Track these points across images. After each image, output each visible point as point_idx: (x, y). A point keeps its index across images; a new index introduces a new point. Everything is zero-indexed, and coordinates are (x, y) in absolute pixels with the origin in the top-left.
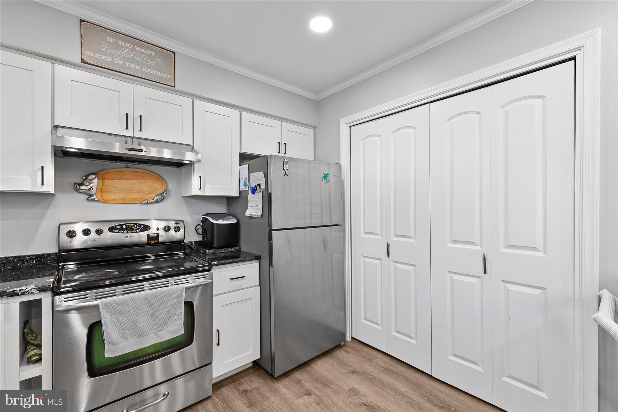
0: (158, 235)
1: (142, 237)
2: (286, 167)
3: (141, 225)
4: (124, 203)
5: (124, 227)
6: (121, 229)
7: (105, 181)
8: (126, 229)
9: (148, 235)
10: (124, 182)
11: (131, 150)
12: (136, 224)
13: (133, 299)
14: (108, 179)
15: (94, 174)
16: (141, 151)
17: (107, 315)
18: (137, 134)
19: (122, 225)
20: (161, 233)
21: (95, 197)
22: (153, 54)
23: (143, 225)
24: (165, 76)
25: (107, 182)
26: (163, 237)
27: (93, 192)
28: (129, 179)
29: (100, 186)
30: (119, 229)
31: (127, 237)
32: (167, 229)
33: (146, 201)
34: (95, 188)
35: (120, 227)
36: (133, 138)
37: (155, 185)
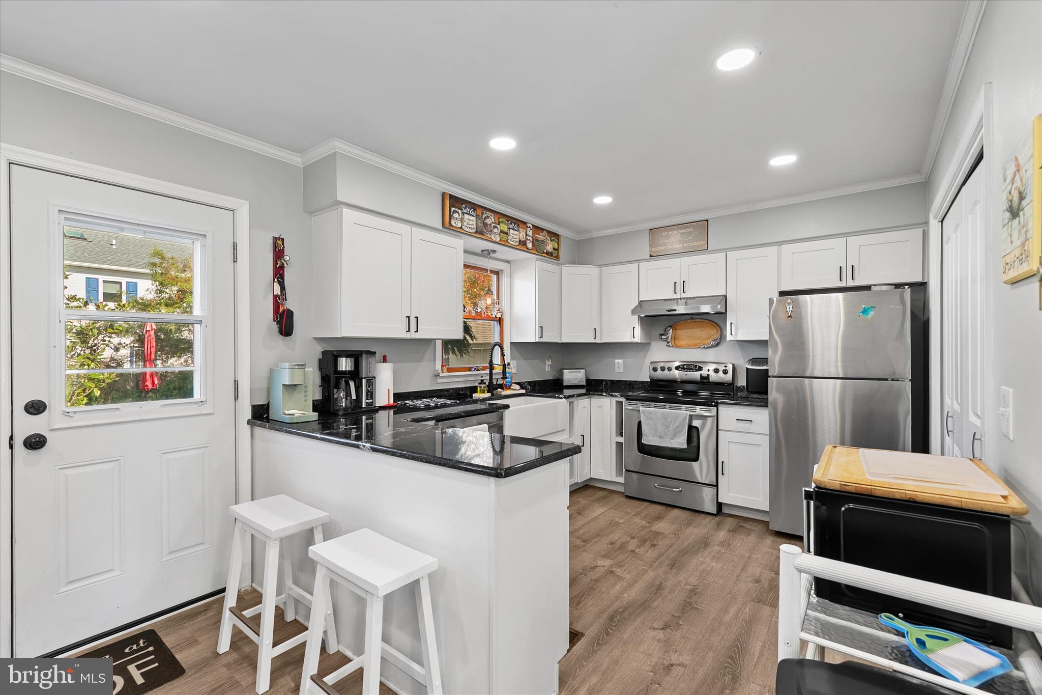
0: (708, 375)
1: (696, 375)
2: (789, 308)
3: (697, 366)
4: (688, 348)
5: (685, 366)
6: (683, 368)
7: (677, 331)
8: (687, 369)
9: (701, 375)
10: (689, 331)
11: (669, 311)
12: (693, 365)
13: (656, 412)
14: (679, 329)
15: (670, 327)
16: (675, 310)
17: (644, 418)
18: (683, 295)
19: (684, 365)
20: (712, 373)
21: (670, 344)
22: (691, 229)
23: (699, 366)
24: (700, 244)
25: (679, 332)
26: (714, 377)
27: (669, 340)
28: (692, 328)
29: (673, 335)
30: (682, 368)
31: (686, 375)
32: (716, 371)
33: (704, 346)
34: (670, 337)
35: (682, 366)
36: (681, 299)
37: (712, 332)
